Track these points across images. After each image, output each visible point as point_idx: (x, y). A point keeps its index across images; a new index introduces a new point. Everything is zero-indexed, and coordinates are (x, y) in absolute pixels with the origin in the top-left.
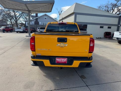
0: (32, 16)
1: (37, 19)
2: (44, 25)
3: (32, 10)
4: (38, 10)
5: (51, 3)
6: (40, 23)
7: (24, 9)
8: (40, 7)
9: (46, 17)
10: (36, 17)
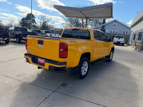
0: (99, 23)
1: (103, 27)
2: (111, 33)
3: (90, 17)
4: (97, 17)
5: (109, 7)
6: (107, 31)
7: (82, 17)
8: (97, 12)
9: (115, 24)
10: (103, 24)
